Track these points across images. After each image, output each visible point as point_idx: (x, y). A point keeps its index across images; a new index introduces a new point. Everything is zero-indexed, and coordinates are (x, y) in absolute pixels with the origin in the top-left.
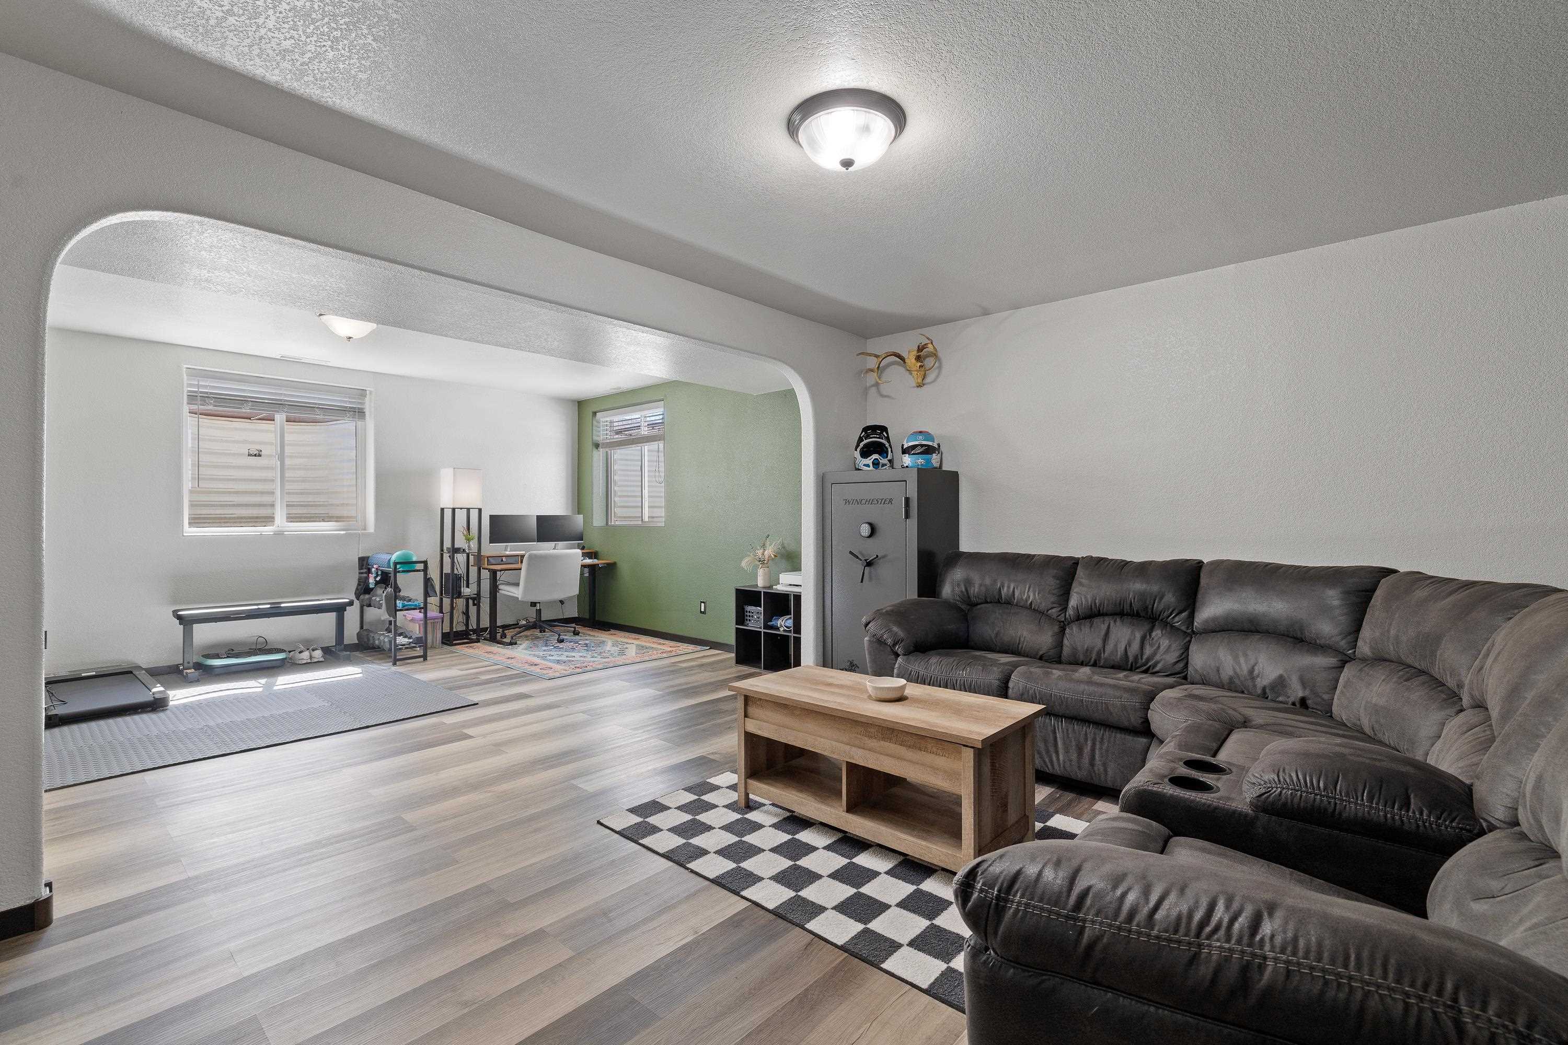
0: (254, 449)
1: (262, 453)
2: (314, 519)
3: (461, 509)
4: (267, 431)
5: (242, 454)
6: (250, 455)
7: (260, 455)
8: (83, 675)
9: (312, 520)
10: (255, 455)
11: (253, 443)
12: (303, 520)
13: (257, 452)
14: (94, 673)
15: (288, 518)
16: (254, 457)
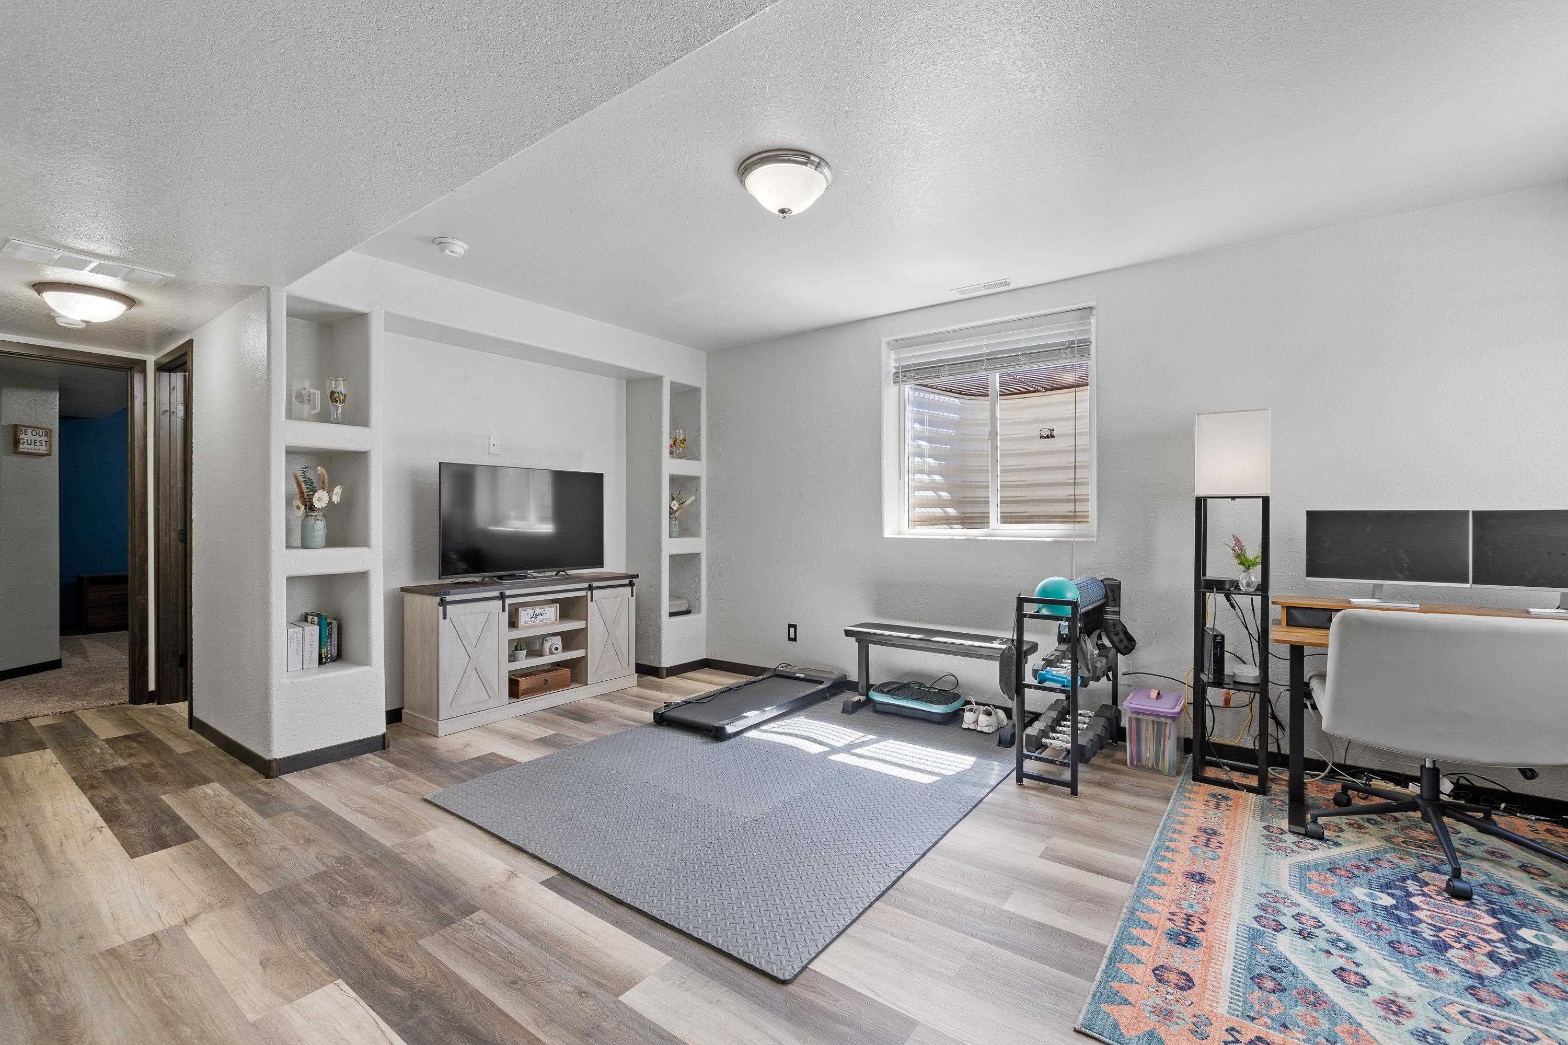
0: (1045, 428)
1: (1055, 433)
2: (1033, 520)
3: (1233, 498)
4: (1063, 403)
5: (1032, 438)
6: (1042, 437)
7: (1053, 436)
8: (797, 675)
9: (1030, 520)
10: (1048, 437)
11: (1045, 421)
12: (1019, 520)
13: (1049, 433)
14: (803, 676)
15: (1002, 517)
16: (1047, 439)
